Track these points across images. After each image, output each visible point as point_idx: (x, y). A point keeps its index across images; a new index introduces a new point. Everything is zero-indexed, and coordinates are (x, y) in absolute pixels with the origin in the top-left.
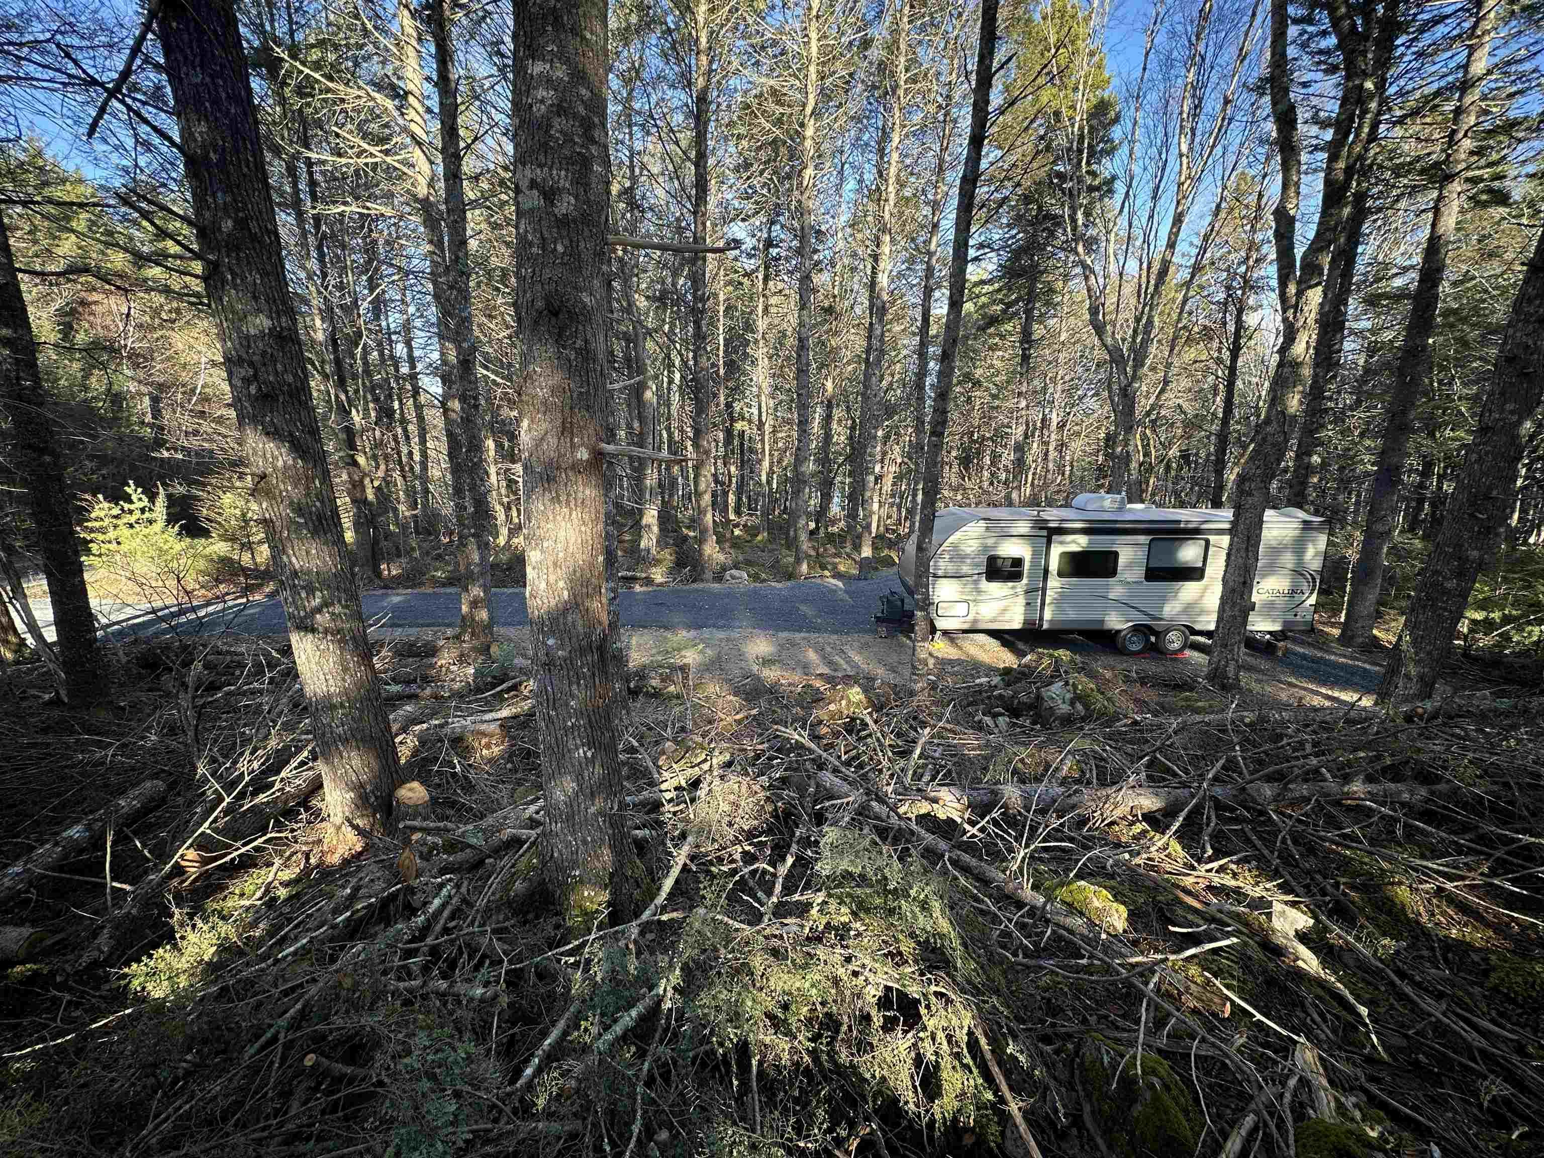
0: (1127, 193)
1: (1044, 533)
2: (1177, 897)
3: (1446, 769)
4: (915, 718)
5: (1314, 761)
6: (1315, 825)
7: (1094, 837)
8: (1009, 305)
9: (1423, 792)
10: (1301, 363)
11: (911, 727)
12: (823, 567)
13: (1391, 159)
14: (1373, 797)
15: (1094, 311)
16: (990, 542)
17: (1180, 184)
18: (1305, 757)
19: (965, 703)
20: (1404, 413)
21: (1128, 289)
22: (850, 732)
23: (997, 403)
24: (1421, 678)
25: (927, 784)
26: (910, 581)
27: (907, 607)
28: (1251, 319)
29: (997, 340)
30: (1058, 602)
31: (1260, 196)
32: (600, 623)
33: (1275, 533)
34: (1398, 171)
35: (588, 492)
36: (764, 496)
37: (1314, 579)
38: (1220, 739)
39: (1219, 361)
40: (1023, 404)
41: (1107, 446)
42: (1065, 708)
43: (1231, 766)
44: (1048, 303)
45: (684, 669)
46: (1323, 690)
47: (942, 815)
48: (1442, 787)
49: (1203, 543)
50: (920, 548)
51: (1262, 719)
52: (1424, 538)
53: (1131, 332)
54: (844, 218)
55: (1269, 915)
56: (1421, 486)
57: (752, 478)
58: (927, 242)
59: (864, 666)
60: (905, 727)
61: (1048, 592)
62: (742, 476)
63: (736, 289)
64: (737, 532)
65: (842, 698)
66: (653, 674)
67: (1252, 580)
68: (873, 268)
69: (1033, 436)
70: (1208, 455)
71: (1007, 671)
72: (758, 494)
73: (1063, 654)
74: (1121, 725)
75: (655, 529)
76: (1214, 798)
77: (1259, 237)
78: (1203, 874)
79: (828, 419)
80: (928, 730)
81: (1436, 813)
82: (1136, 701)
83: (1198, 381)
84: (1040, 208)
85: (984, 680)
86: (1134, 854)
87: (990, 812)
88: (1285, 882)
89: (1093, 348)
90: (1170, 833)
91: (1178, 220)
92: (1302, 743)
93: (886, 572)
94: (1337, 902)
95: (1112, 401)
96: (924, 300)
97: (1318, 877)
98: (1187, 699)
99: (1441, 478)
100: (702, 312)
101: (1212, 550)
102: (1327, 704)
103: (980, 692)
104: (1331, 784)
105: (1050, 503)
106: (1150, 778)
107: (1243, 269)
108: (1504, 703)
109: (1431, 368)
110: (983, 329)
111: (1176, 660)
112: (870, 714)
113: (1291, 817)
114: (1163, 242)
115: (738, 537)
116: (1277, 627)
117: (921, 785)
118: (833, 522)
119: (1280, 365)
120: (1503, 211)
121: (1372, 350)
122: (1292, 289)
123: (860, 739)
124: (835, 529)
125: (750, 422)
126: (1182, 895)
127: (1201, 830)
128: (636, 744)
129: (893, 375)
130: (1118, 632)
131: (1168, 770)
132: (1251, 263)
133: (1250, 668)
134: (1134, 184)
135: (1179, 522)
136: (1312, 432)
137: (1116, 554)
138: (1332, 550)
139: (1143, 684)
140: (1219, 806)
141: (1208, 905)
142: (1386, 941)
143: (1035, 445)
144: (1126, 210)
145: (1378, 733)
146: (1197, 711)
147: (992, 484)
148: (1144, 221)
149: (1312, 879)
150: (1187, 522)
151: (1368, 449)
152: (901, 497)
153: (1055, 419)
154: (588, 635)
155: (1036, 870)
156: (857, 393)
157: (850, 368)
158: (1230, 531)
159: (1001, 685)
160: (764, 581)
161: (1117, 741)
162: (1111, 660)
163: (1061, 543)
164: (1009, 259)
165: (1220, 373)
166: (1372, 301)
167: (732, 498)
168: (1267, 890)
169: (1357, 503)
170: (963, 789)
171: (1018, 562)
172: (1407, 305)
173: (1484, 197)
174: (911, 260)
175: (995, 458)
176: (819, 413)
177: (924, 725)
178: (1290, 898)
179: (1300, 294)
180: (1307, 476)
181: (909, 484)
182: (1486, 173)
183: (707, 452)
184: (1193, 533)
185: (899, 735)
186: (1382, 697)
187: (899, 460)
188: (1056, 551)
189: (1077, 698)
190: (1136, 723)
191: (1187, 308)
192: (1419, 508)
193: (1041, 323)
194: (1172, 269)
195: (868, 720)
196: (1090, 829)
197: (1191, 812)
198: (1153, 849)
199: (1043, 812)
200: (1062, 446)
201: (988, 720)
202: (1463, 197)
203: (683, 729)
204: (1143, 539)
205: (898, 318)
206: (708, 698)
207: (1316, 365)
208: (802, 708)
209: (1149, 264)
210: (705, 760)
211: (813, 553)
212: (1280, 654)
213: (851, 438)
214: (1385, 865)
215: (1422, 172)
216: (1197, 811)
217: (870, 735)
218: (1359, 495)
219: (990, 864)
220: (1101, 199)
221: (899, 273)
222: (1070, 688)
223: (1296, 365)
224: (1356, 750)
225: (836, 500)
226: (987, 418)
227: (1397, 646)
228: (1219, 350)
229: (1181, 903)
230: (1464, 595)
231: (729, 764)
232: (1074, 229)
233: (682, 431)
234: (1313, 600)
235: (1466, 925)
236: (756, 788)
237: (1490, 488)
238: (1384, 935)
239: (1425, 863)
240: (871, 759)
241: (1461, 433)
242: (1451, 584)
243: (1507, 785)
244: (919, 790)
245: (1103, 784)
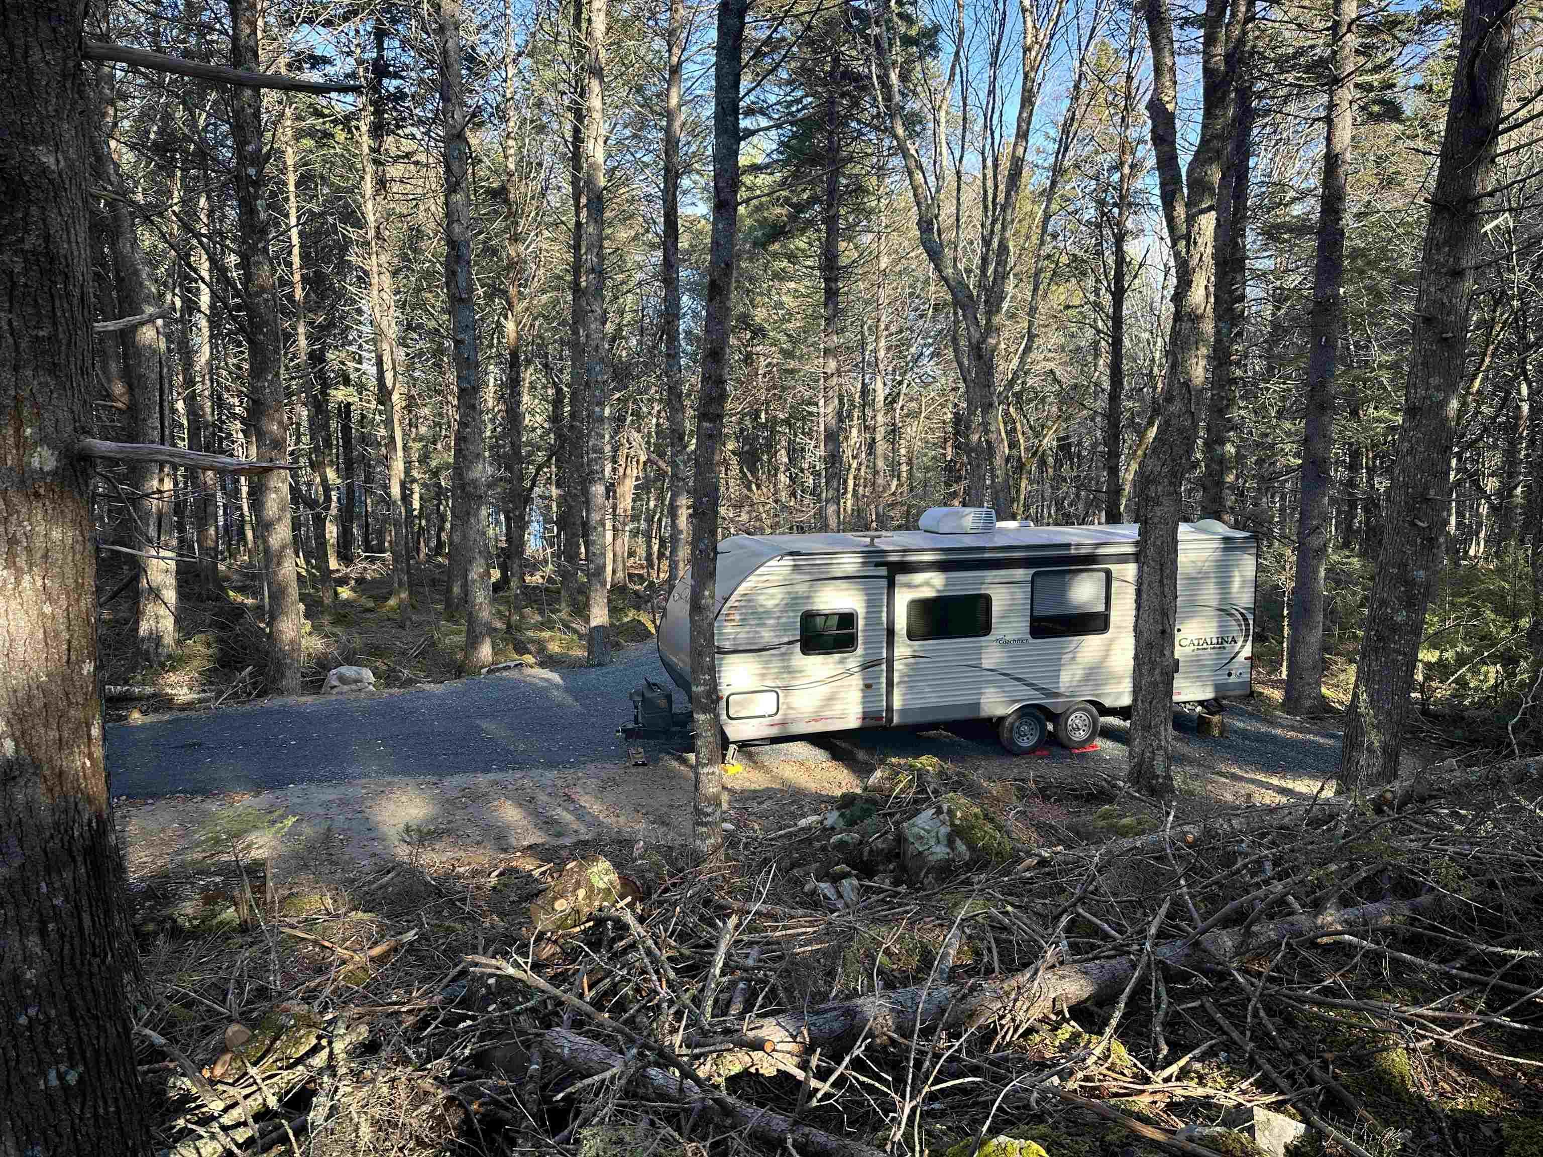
0: (957, 53)
1: (883, 571)
2: (1132, 1130)
3: (1427, 873)
4: (707, 903)
5: (1278, 887)
6: (1290, 981)
7: (1006, 1059)
8: (799, 208)
9: (1404, 909)
10: (1202, 316)
11: (702, 918)
12: (521, 649)
13: (1273, 49)
14: (1351, 927)
15: (926, 225)
16: (801, 589)
17: (1027, 50)
18: (1267, 882)
19: (786, 863)
20: (1323, 385)
21: (970, 195)
22: (595, 946)
23: (792, 364)
24: (1384, 748)
25: (741, 1017)
26: (681, 661)
27: (676, 709)
28: (1133, 249)
29: (785, 263)
30: (911, 681)
31: (1130, 78)
32: (90, 800)
33: (1192, 556)
34: (1282, 64)
35: (56, 534)
36: (397, 524)
37: (1246, 619)
38: (1158, 872)
39: (1097, 306)
40: (832, 365)
41: (957, 433)
42: (940, 852)
43: (1177, 911)
44: (859, 209)
45: (255, 870)
46: (1275, 781)
47: (768, 1071)
48: (1425, 899)
49: (1103, 575)
50: (696, 607)
51: (1209, 833)
52: (1362, 555)
53: (977, 261)
54: (517, 40)
55: (1251, 1130)
56: (1351, 483)
57: (369, 491)
58: (663, 95)
59: (612, 820)
60: (692, 920)
61: (897, 666)
62: (350, 488)
63: (321, 146)
64: (345, 593)
65: (578, 885)
66: (187, 890)
67: (1172, 630)
68: (576, 131)
69: (850, 416)
70: (1094, 445)
71: (847, 801)
72: (386, 520)
73: (927, 762)
74: (1025, 868)
75: (170, 595)
76: (1162, 965)
77: (1133, 133)
78: (1159, 1086)
79: (513, 385)
80: (733, 921)
81: (1421, 935)
82: (1039, 827)
83: (1073, 336)
84: (836, 61)
85: (812, 819)
86: (1069, 1074)
87: (849, 1050)
88: (1265, 1076)
89: (927, 282)
90: (1108, 1031)
91: (1028, 100)
92: (1259, 862)
93: (632, 649)
94: (1328, 1090)
95: (960, 365)
96: (665, 191)
97: (1302, 1057)
98: (1105, 816)
99: (1371, 471)
100: (258, 183)
101: (1115, 585)
102: (1284, 800)
103: (809, 841)
104: (1302, 919)
105: (883, 523)
106: (1075, 948)
107: (1116, 177)
108: (1476, 772)
109: (1345, 326)
110: (762, 244)
111: (1082, 756)
112: (631, 905)
113: (1259, 975)
114: (1011, 131)
115: (347, 603)
116: (1208, 694)
117: (730, 1020)
118: (534, 566)
119: (1178, 317)
120: (1396, 127)
121: (1279, 298)
122: (1180, 211)
123: (615, 957)
124: (536, 579)
125: (361, 388)
126: (1139, 1126)
127: (1149, 1017)
128: (159, 1040)
129: (621, 313)
130: (1002, 719)
131: (1096, 931)
132: (1126, 170)
133: (1181, 760)
134: (966, 43)
135: (1068, 546)
136: (1221, 412)
137: (987, 599)
138: (1263, 577)
139: (1046, 798)
140: (1170, 976)
141: (1174, 1133)
142: (1390, 1134)
143: (855, 432)
144: (957, 78)
145: (1347, 834)
146: (1123, 832)
147: (793, 494)
148: (983, 95)
149: (1296, 1063)
150: (1078, 545)
151: (1288, 434)
152: (649, 520)
153: (881, 392)
154: (62, 828)
155: (929, 1133)
156: (562, 342)
157: (545, 298)
158: (1137, 557)
159: (841, 824)
160: (410, 682)
161: (1019, 896)
162: (995, 765)
163: (909, 586)
164: (794, 136)
165: (1100, 324)
166: (1272, 234)
167: (332, 531)
168: (1243, 1092)
169: (1282, 510)
170: (798, 1014)
171: (847, 619)
172: (1310, 243)
173: (1376, 108)
174: (640, 124)
175: (796, 453)
176: (494, 376)
177: (723, 912)
178: (1272, 1098)
179: (1191, 219)
180: (1222, 473)
181: (660, 498)
182: (1375, 79)
183: (278, 444)
184: (1087, 561)
185: (682, 937)
186: (1346, 782)
187: (643, 458)
188: (903, 599)
189: (957, 833)
190: (1043, 862)
191: (1050, 229)
192: (1351, 515)
193: (850, 239)
194: (1026, 171)
195: (629, 918)
196: (999, 1048)
197: (1134, 992)
198: (1090, 1061)
199: (927, 1033)
200: (894, 432)
201: (825, 887)
202: (1355, 106)
203: (262, 993)
204: (1021, 574)
205: (626, 218)
206: (310, 923)
207: (1218, 318)
208: (502, 915)
209: (996, 160)
210: (315, 1050)
211: (499, 625)
212: (1216, 732)
213: (555, 418)
214: (1376, 1023)
215: (1308, 69)
216: (1142, 988)
217: (633, 946)
218: (1283, 499)
219: (857, 1138)
220: (921, 58)
221: (619, 142)
222: (945, 817)
223: (1196, 318)
224: (1323, 864)
225: (535, 527)
226: (778, 389)
227: (1353, 706)
228: (1097, 292)
229: (1139, 1138)
230: (1416, 630)
231: (369, 1049)
232: (888, 98)
233: (219, 402)
234: (1247, 651)
235: (1471, 1089)
236: (428, 1084)
237: (1427, 488)
238: (1387, 1124)
239: (1419, 1011)
240: (638, 990)
241: (1384, 413)
242: (1400, 618)
243: (1492, 885)
244: (727, 1032)
245: (1010, 968)
